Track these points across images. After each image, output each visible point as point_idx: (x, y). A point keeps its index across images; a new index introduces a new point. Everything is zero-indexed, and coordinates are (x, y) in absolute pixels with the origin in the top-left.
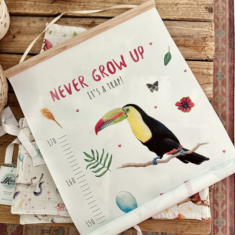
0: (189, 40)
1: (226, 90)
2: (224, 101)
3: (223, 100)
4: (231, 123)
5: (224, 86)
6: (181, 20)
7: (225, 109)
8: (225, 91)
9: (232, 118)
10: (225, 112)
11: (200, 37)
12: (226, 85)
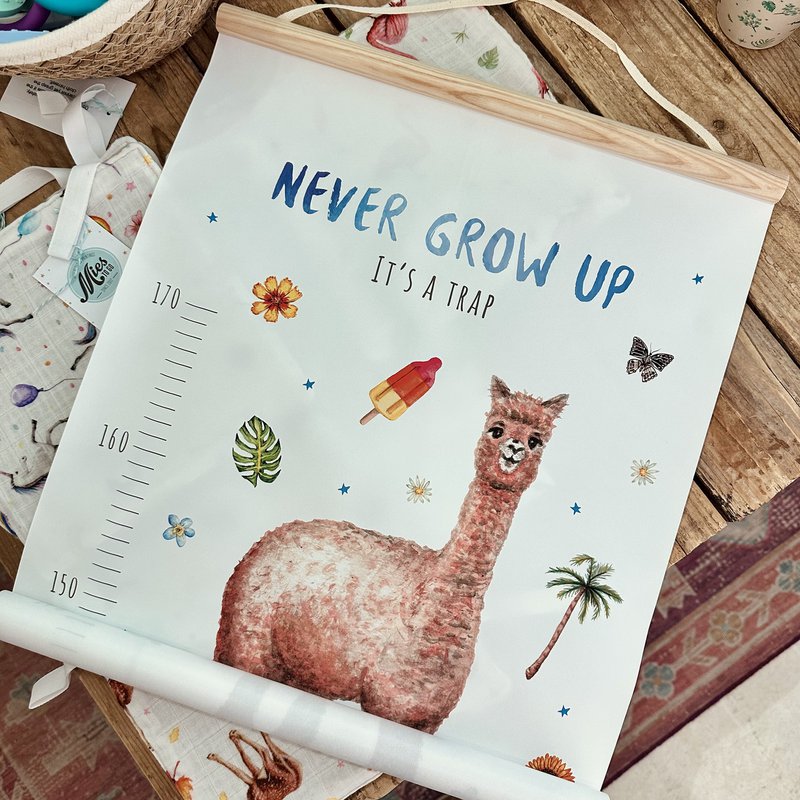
0: (734, 404)
1: (767, 625)
2: (729, 645)
3: (731, 639)
4: (684, 714)
5: (775, 610)
6: (777, 331)
7: (707, 665)
8: (759, 624)
9: (701, 706)
10: (700, 671)
11: (771, 427)
12: (782, 611)
